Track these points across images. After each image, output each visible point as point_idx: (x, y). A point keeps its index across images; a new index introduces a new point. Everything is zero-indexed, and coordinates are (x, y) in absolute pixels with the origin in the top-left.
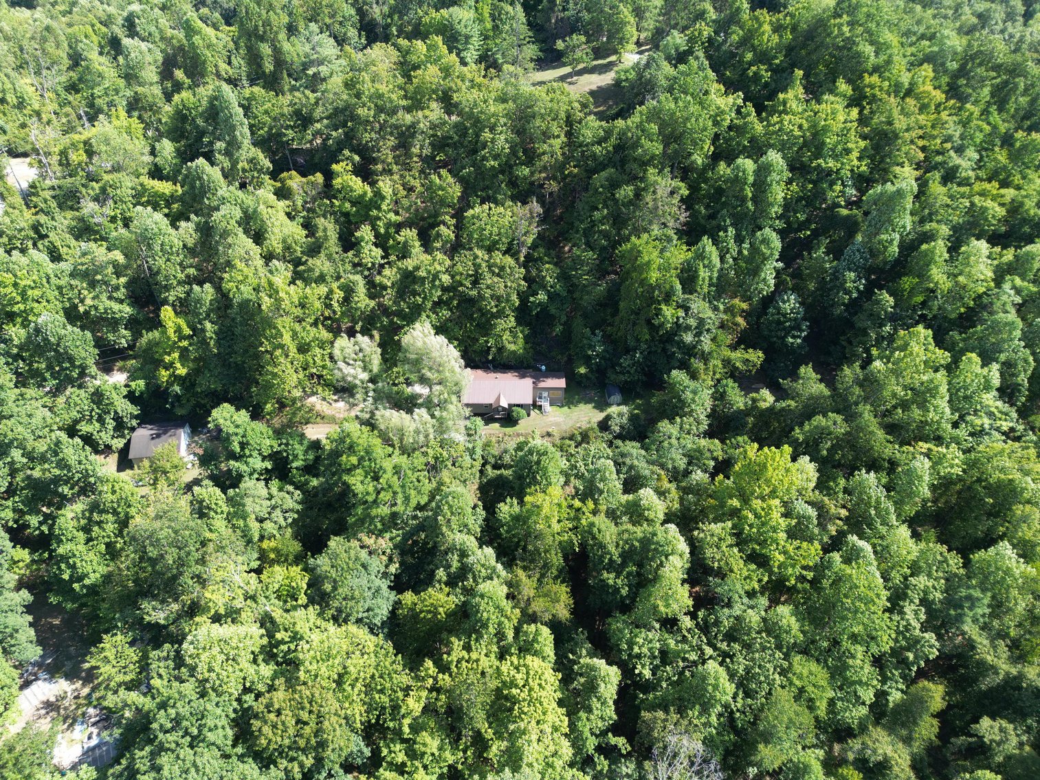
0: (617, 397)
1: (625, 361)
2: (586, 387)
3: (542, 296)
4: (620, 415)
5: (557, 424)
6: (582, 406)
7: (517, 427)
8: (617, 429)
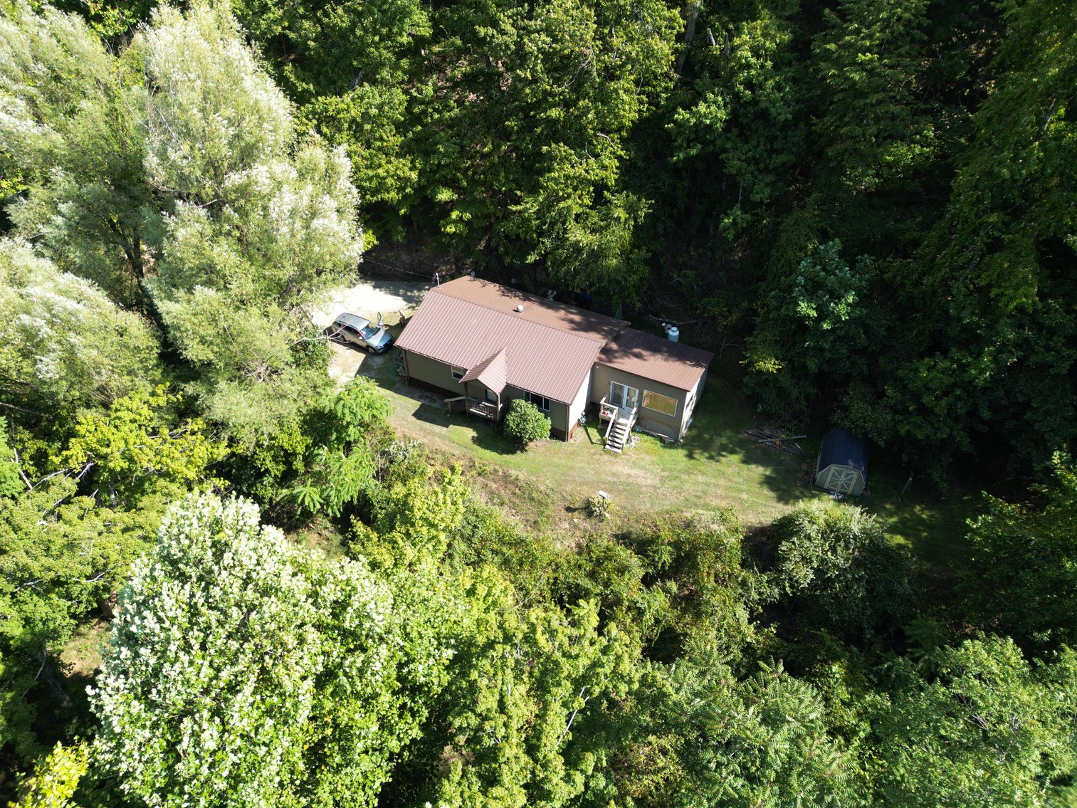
0: (849, 475)
1: (927, 372)
2: (767, 417)
3: (712, 110)
4: (833, 533)
5: (631, 490)
6: (732, 462)
7: (518, 457)
8: (805, 576)
